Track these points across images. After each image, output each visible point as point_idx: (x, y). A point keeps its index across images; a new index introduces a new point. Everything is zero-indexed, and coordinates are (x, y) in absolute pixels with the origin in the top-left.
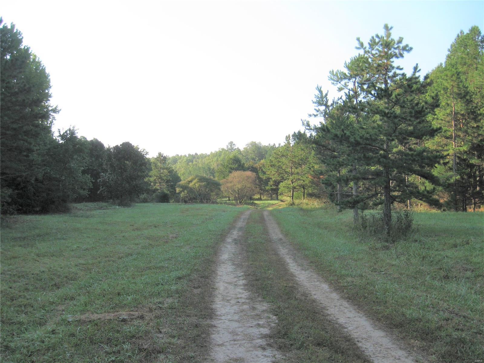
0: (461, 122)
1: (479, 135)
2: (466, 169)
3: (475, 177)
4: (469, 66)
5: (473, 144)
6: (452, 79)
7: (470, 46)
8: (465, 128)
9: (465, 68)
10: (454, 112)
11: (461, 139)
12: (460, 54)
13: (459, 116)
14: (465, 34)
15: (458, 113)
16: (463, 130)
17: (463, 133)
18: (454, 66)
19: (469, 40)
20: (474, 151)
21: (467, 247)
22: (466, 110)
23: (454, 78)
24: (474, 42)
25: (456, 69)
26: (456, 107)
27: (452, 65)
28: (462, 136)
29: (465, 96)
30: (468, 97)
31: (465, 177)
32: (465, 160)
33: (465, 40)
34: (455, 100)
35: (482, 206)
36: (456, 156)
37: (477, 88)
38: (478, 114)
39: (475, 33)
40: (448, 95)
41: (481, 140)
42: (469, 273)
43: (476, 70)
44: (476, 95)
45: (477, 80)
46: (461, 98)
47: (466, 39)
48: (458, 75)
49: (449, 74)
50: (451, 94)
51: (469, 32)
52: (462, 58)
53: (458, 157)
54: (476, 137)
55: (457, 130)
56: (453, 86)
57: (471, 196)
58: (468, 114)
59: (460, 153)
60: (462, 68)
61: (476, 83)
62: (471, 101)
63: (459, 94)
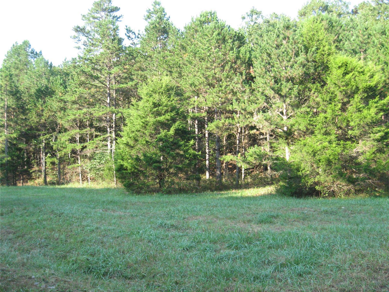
0: (12, 114)
1: (26, 125)
2: (16, 152)
3: (23, 158)
4: (20, 70)
5: (22, 132)
6: (6, 79)
7: (22, 54)
8: (16, 119)
9: (17, 71)
10: (7, 106)
11: (12, 128)
12: (14, 60)
13: (11, 109)
14: (19, 45)
15: (10, 107)
16: (14, 120)
17: (14, 123)
18: (8, 69)
19: (22, 50)
20: (23, 138)
21: (11, 214)
22: (16, 105)
23: (8, 79)
24: (25, 52)
25: (10, 71)
26: (8, 102)
27: (6, 68)
28: (13, 125)
29: (16, 94)
30: (18, 95)
31: (15, 158)
32: (15, 145)
33: (19, 50)
34: (8, 96)
35: (29, 181)
36: (7, 141)
37: (26, 88)
38: (26, 109)
39: (26, 45)
40: (3, 92)
41: (28, 129)
42: (11, 236)
43: (26, 74)
44: (25, 94)
45: (26, 82)
46: (13, 95)
47: (19, 48)
48: (11, 76)
49: (4, 75)
50: (4, 91)
51: (22, 44)
52: (15, 63)
53: (9, 142)
54: (24, 127)
55: (9, 120)
56: (6, 84)
57: (20, 173)
58: (18, 108)
59: (11, 139)
60: (15, 71)
61: (25, 85)
62: (21, 98)
63: (11, 92)
